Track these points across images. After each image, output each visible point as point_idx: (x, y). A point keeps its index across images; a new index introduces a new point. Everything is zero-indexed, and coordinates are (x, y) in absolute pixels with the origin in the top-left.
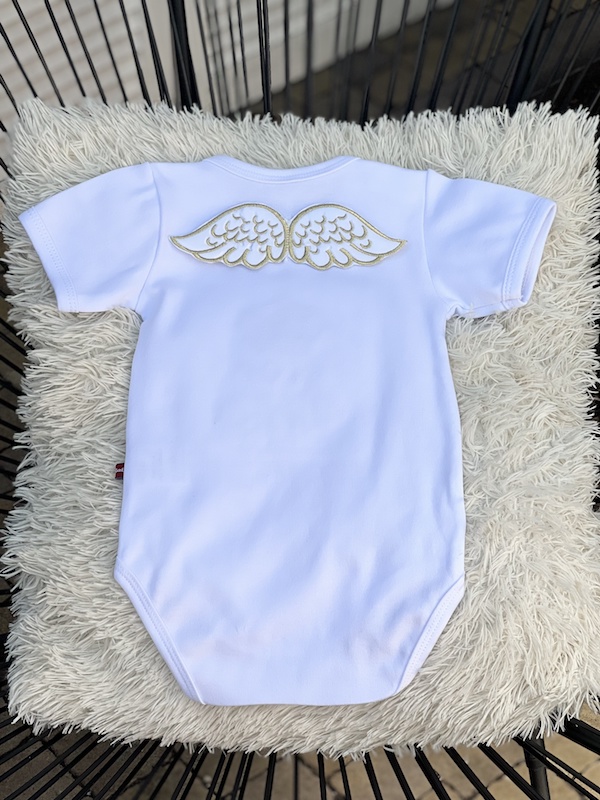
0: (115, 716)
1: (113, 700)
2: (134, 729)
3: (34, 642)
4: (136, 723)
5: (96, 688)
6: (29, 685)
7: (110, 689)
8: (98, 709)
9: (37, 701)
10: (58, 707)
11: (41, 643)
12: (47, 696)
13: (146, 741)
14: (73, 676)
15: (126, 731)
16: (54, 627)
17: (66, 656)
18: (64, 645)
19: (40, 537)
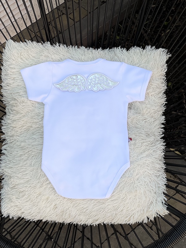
0: (31, 214)
1: (30, 210)
2: (36, 217)
3: (8, 194)
4: (36, 216)
5: (25, 207)
6: (7, 206)
7: (29, 207)
8: (26, 212)
9: (9, 210)
10: (15, 212)
11: (10, 195)
12: (12, 209)
13: (39, 220)
14: (19, 204)
15: (33, 218)
16: (13, 190)
17: (17, 198)
18: (16, 195)
19: (10, 165)
